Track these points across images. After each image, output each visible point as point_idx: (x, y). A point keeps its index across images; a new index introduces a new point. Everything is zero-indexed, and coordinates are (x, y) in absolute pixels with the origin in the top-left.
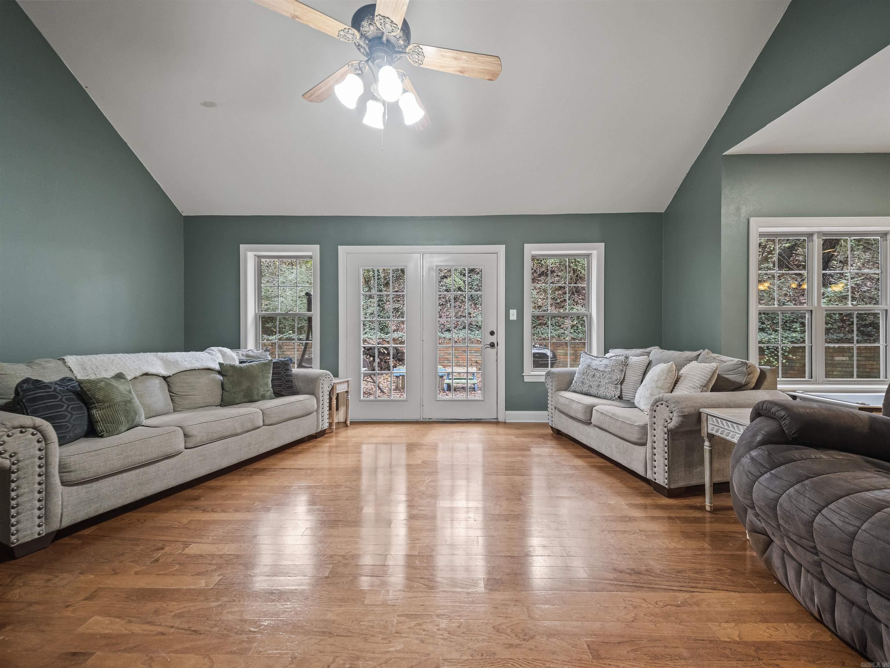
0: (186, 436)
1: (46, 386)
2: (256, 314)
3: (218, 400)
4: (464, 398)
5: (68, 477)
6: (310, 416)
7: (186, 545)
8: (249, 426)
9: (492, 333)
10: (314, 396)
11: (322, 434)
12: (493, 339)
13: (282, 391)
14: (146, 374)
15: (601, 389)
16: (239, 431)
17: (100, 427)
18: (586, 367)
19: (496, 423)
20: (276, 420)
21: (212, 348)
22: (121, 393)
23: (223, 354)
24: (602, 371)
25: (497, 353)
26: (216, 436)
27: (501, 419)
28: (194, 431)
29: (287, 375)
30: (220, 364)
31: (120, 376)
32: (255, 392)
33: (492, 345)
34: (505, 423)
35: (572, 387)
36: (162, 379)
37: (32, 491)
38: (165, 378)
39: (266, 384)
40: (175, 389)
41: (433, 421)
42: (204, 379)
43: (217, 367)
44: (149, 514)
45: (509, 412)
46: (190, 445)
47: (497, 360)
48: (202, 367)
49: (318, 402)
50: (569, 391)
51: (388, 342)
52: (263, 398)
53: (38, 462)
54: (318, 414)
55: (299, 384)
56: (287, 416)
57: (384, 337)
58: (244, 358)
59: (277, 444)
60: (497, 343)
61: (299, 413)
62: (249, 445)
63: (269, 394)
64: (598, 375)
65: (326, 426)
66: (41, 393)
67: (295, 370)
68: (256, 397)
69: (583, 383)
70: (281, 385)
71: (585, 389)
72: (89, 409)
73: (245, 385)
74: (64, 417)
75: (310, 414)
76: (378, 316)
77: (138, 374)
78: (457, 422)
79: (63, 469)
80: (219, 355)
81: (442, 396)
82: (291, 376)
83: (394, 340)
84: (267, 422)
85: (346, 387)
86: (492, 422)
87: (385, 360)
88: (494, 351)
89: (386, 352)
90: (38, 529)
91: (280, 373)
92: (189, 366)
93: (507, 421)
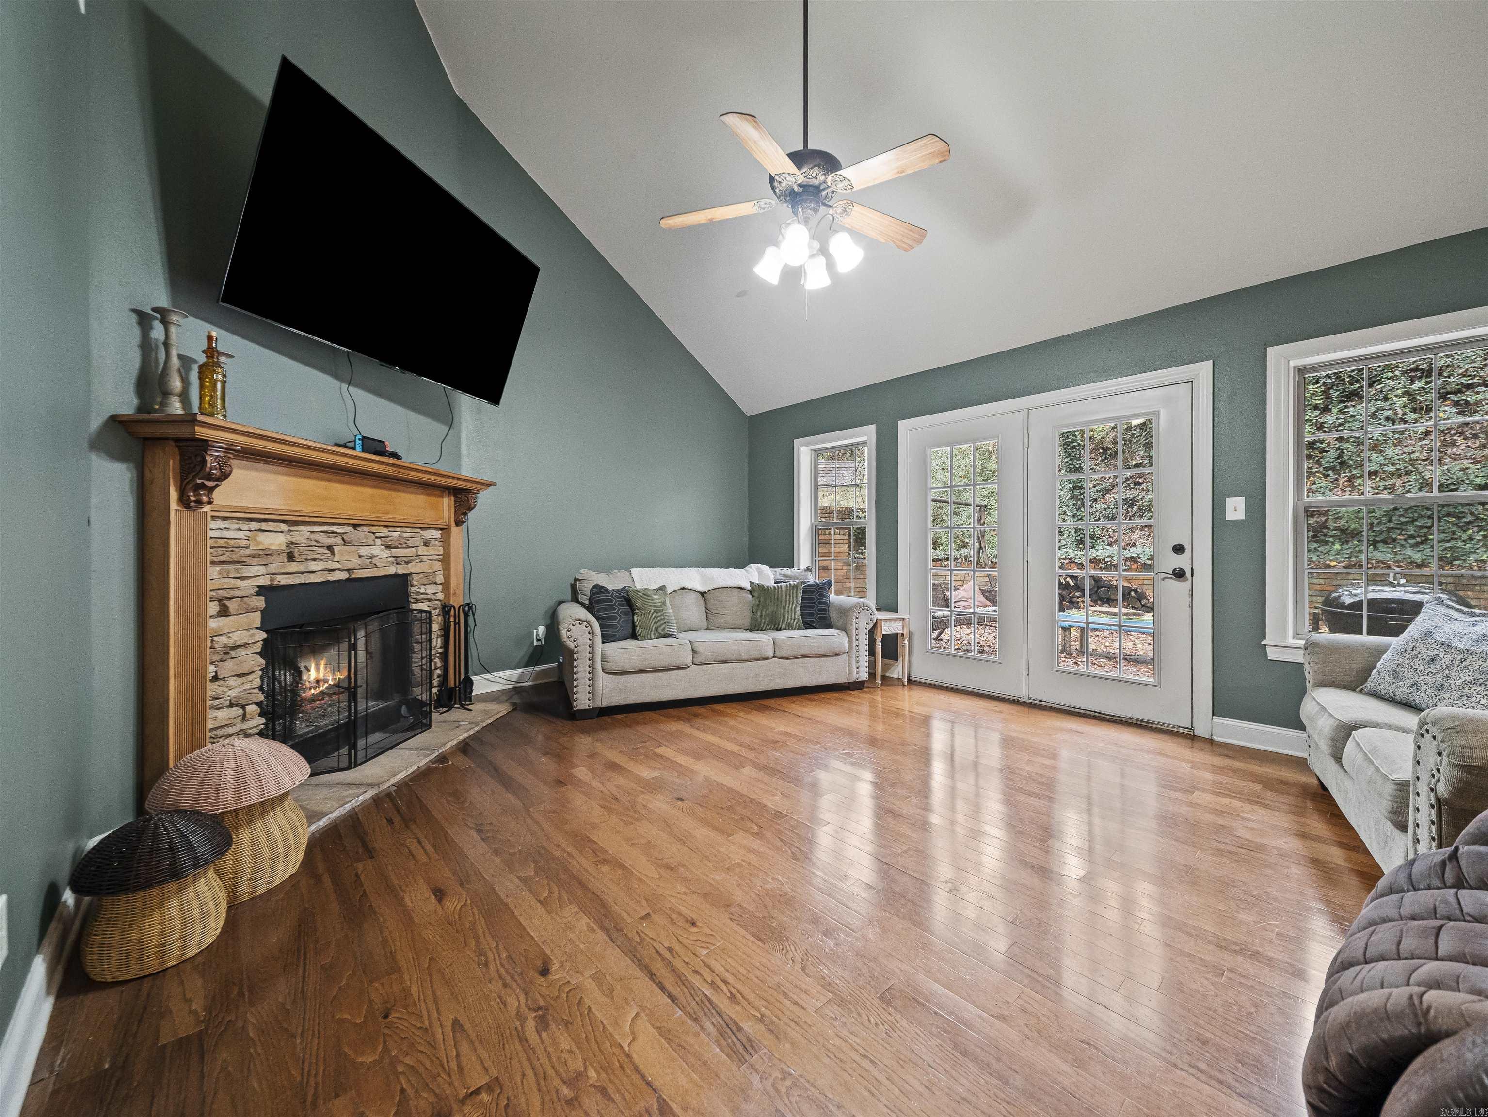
0: (694, 651)
1: (608, 592)
2: (812, 524)
3: (747, 623)
4: (1115, 674)
5: (608, 666)
6: (839, 657)
7: (660, 745)
8: (755, 654)
9: (1179, 549)
10: (844, 633)
11: (858, 686)
12: (1181, 561)
13: (813, 622)
14: (683, 588)
15: (1446, 696)
16: (745, 657)
17: (638, 631)
18: (1417, 636)
19: (1189, 737)
20: (789, 653)
21: (752, 565)
22: (655, 603)
23: (760, 572)
24: (1462, 652)
25: (1192, 590)
26: (720, 657)
27: (1201, 730)
28: (700, 648)
29: (820, 603)
30: (751, 583)
31: (662, 588)
32: (781, 620)
33: (1179, 574)
34: (1211, 741)
35: (1369, 685)
36: (699, 596)
37: (585, 671)
38: (703, 594)
39: (793, 611)
40: (710, 606)
41: (1048, 707)
42: (735, 597)
43: (749, 587)
44: (661, 717)
45: (1217, 720)
46: (696, 661)
47: (1191, 607)
48: (733, 585)
49: (849, 641)
50: (1361, 691)
51: (1081, 566)
52: (790, 627)
53: (588, 649)
54: (849, 657)
55: (833, 616)
56: (805, 651)
57: (1072, 555)
58: (780, 578)
59: (791, 684)
60: (1192, 569)
61: (821, 651)
62: (757, 676)
63: (795, 623)
64: (1447, 660)
65: (864, 676)
66: (603, 597)
67: (834, 598)
68: (782, 626)
69: (1395, 674)
70: (812, 614)
71: (1401, 692)
72: (633, 615)
73: (771, 609)
74: (615, 618)
75: (837, 655)
76: (1074, 516)
77: (677, 588)
78: (1096, 716)
79: (604, 659)
80: (756, 573)
81: (1067, 664)
82: (826, 603)
83: (1094, 561)
84: (778, 654)
85: (901, 628)
86: (1179, 732)
87: (1071, 598)
88: (1182, 587)
89: (1072, 584)
90: (588, 702)
91: (812, 599)
92: (722, 584)
93: (1215, 738)
